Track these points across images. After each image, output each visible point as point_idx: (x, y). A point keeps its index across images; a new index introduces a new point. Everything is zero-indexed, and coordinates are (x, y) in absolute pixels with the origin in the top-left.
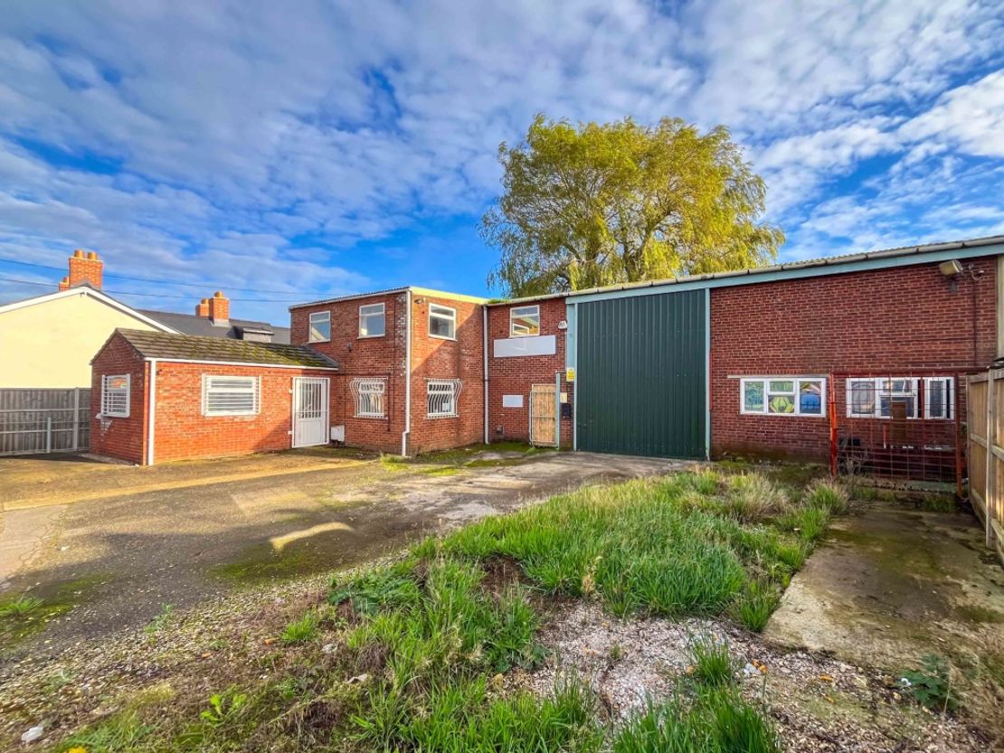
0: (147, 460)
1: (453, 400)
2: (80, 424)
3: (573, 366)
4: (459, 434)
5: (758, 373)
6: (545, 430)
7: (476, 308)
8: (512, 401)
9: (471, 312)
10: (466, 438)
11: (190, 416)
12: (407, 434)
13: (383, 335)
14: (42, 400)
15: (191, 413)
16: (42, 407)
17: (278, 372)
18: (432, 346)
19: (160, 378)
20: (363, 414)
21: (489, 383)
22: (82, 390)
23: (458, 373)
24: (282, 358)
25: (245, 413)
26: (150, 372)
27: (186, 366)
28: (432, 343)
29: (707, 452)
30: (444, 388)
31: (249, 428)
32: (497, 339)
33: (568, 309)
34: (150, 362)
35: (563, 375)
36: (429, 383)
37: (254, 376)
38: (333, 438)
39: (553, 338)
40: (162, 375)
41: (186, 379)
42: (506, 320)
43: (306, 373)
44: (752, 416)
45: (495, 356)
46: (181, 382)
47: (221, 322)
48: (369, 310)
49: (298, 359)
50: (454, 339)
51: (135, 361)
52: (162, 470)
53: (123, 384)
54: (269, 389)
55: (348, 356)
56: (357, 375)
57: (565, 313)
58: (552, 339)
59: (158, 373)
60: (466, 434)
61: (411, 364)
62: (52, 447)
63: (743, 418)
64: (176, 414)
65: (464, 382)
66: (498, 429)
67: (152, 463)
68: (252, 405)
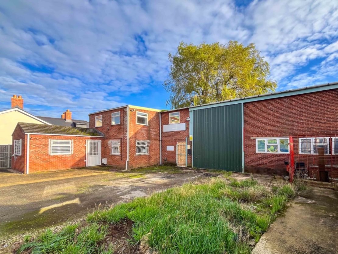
0: (26, 172)
1: (147, 148)
3: (192, 135)
4: (149, 161)
5: (263, 136)
6: (182, 160)
7: (156, 113)
8: (170, 148)
9: (154, 115)
10: (152, 163)
11: (44, 155)
12: (128, 161)
13: (120, 124)
15: (44, 154)
17: (80, 138)
18: (138, 128)
20: (113, 153)
21: (162, 142)
23: (149, 138)
24: (83, 133)
25: (67, 154)
26: (27, 139)
27: (42, 136)
28: (138, 127)
29: (243, 168)
30: (143, 144)
31: (68, 159)
32: (164, 125)
33: (190, 112)
34: (27, 135)
35: (188, 138)
36: (137, 142)
37: (70, 139)
38: (102, 163)
40: (32, 140)
41: (42, 141)
42: (167, 118)
43: (91, 138)
44: (260, 154)
45: (164, 131)
46: (40, 142)
47: (69, 121)
48: (115, 114)
49: (89, 133)
50: (147, 125)
52: (30, 175)
54: (76, 144)
55: (107, 133)
56: (111, 139)
57: (189, 115)
58: (184, 125)
59: (30, 139)
60: (152, 161)
61: (129, 134)
63: (257, 154)
64: (38, 154)
65: (151, 141)
66: (165, 159)
67: (28, 173)
68: (70, 151)
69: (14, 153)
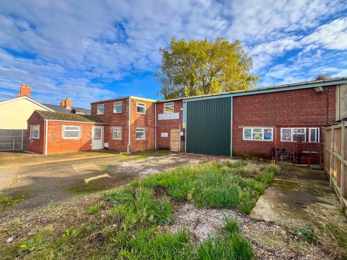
0: (45, 153)
1: (144, 134)
2: (24, 141)
3: (185, 123)
4: (146, 146)
5: (249, 126)
6: (176, 145)
7: (152, 103)
8: (164, 135)
9: (151, 105)
10: (149, 147)
12: (129, 146)
13: (121, 112)
14: (12, 133)
15: (59, 138)
16: (12, 135)
17: (87, 124)
18: (138, 116)
19: (49, 126)
20: (115, 138)
21: (157, 129)
22: (24, 130)
23: (146, 125)
24: (88, 120)
25: (76, 138)
26: (46, 124)
27: (57, 122)
30: (142, 130)
31: (77, 143)
32: (159, 114)
33: (184, 103)
34: (46, 121)
35: (182, 126)
36: (136, 129)
37: (79, 126)
38: (105, 146)
39: (178, 114)
40: (50, 125)
41: (57, 126)
42: (162, 107)
43: (96, 125)
44: (247, 141)
45: (159, 120)
46: (56, 128)
47: (68, 108)
48: (117, 104)
49: (94, 120)
50: (145, 114)
51: (41, 121)
52: (50, 156)
53: (37, 128)
54: (84, 130)
55: (110, 119)
56: (113, 126)
57: (183, 105)
59: (48, 125)
60: (149, 145)
61: (130, 122)
62: (15, 148)
63: (244, 141)
64: (54, 138)
65: (148, 128)
66: (160, 144)
67: (46, 154)
68: (78, 135)
69: (31, 137)
